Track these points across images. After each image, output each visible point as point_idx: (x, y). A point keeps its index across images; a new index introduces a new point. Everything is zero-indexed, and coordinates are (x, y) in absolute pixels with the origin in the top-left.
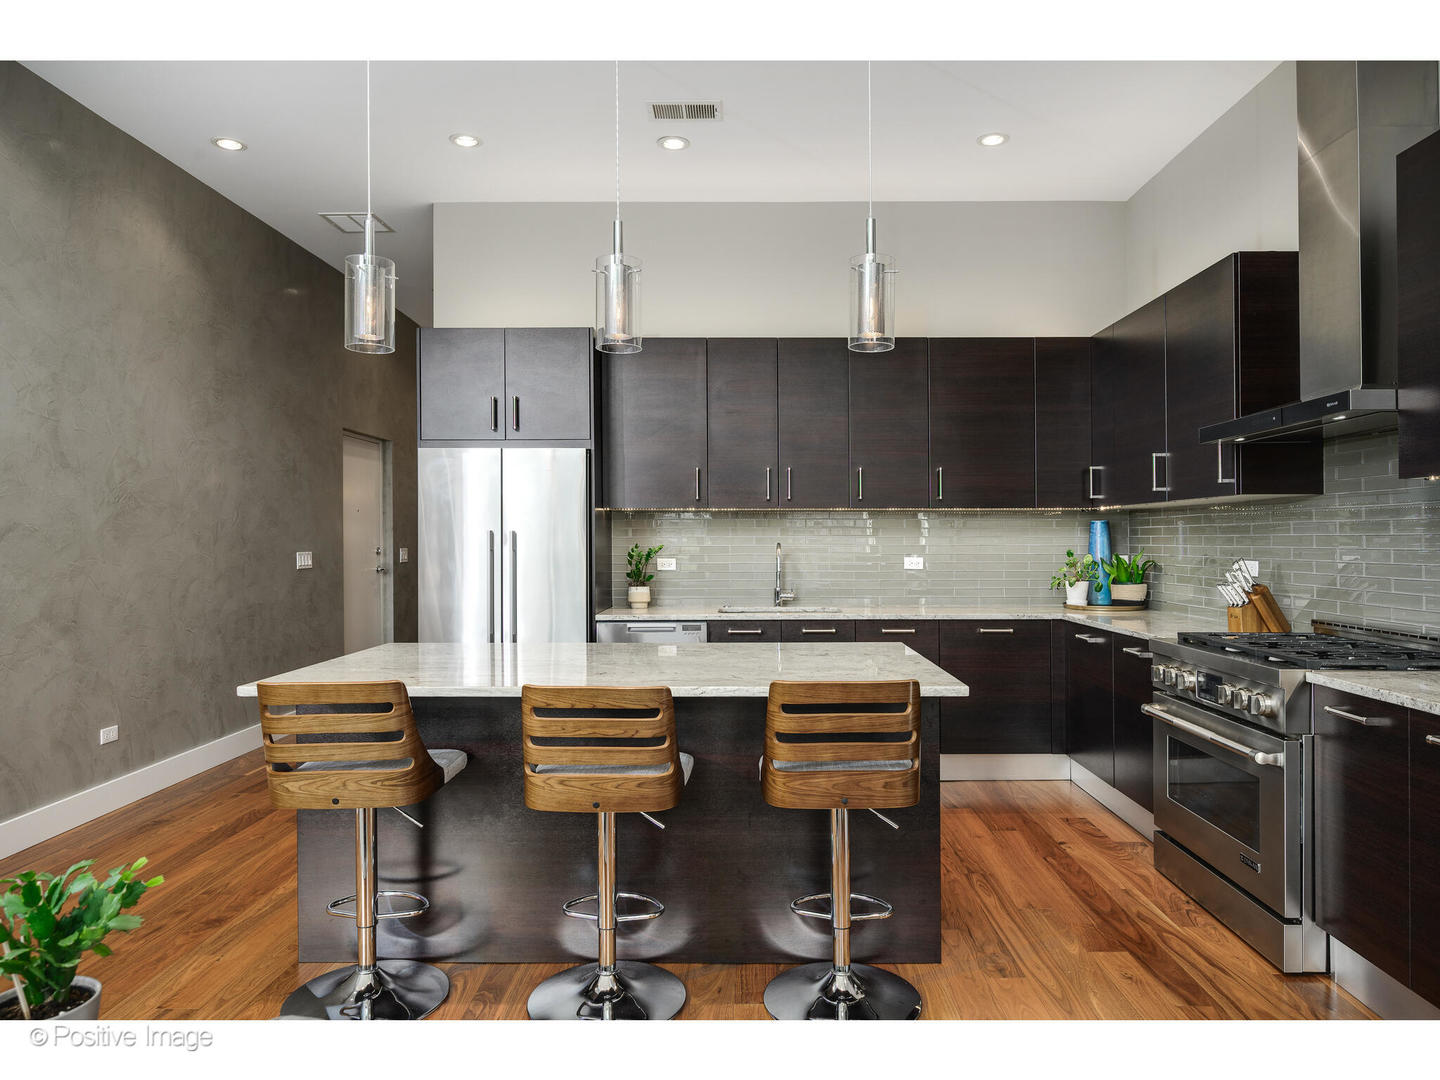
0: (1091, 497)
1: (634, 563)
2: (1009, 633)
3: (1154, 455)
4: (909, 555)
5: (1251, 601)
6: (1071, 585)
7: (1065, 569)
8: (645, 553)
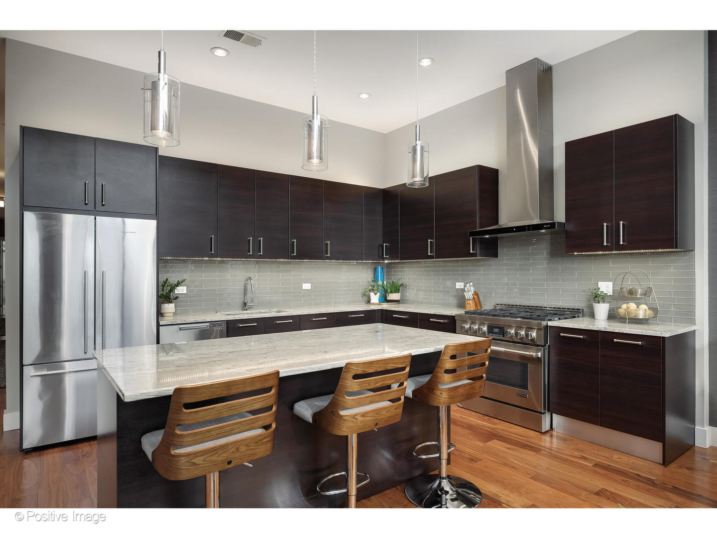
0: (384, 256)
2: (362, 316)
3: (429, 240)
4: (305, 283)
5: (474, 298)
7: (371, 288)
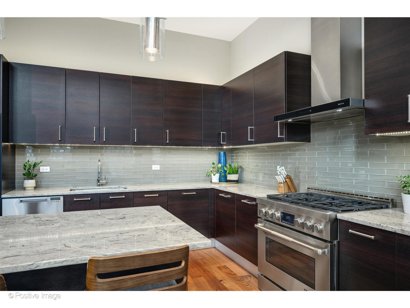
0: (222, 143)
1: (27, 169)
2: (194, 194)
3: (249, 127)
4: (154, 164)
5: (286, 181)
6: (214, 175)
7: (211, 169)
8: (33, 164)
